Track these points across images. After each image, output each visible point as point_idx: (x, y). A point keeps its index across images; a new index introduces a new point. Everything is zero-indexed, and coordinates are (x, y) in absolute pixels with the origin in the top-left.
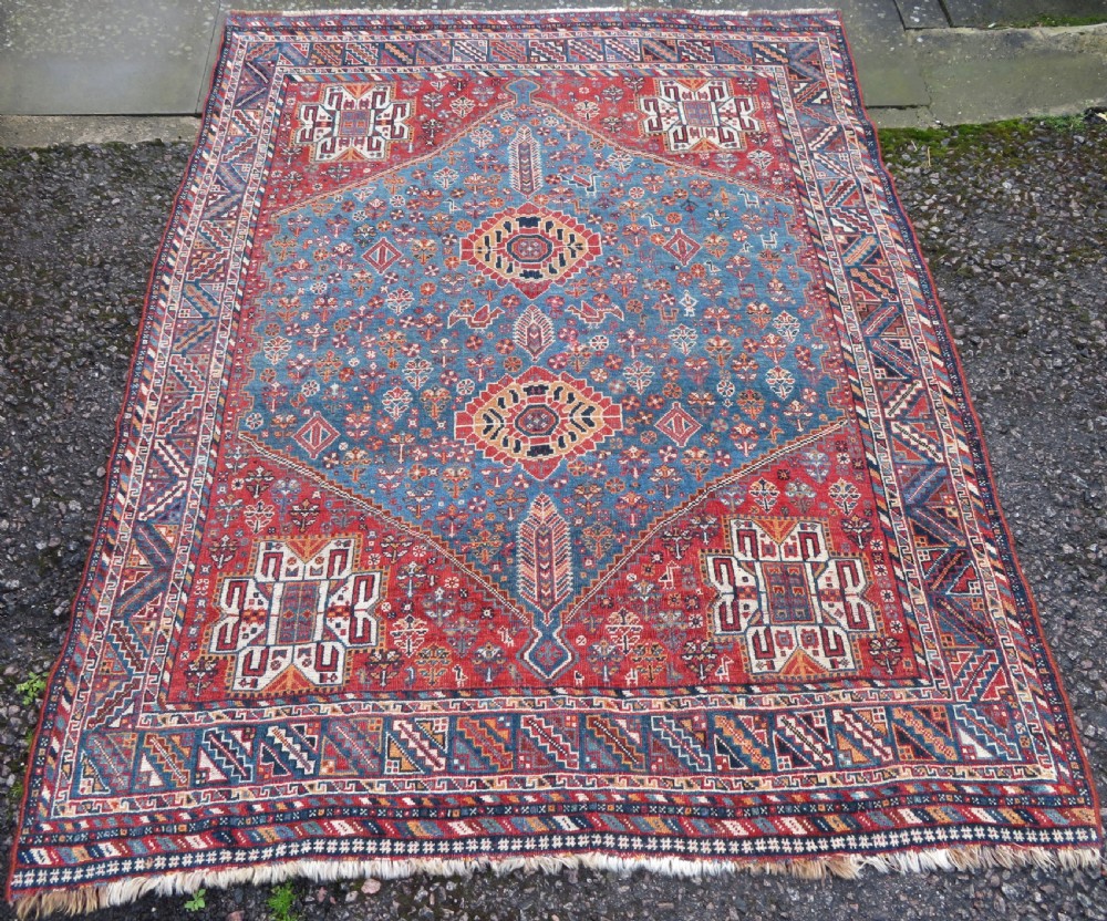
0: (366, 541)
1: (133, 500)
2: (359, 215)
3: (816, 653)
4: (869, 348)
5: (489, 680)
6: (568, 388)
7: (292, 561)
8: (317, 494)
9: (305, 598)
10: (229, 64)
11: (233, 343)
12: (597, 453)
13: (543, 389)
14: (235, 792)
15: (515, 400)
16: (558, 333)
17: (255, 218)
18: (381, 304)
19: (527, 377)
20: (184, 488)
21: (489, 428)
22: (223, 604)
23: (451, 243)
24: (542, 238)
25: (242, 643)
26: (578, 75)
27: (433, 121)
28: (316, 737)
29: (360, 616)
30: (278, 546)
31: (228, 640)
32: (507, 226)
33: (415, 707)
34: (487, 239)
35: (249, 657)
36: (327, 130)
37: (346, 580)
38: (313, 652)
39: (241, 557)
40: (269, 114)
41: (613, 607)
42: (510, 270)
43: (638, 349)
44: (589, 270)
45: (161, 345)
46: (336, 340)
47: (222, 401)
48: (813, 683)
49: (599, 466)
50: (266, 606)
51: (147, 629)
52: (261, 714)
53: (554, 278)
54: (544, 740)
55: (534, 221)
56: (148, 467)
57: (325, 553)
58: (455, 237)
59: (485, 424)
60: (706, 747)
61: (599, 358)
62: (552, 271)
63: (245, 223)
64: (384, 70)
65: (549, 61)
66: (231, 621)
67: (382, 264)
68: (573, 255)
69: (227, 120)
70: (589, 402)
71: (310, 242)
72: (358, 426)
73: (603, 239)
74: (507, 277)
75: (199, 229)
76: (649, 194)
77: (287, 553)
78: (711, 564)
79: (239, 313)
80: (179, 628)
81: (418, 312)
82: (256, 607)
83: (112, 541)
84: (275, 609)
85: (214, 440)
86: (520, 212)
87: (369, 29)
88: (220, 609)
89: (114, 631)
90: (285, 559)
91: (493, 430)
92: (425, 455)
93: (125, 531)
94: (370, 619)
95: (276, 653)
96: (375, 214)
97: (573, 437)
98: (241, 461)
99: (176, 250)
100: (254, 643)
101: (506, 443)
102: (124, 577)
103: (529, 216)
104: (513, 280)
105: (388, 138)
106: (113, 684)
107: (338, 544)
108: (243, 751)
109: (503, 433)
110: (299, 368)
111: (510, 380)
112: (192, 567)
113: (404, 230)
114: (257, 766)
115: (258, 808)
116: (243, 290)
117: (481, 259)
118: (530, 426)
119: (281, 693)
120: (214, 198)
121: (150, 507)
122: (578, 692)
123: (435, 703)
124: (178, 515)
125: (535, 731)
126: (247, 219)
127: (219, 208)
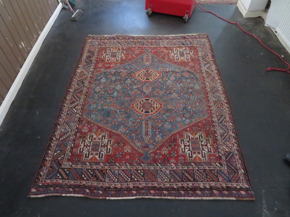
0: (174, 61)
1: (212, 66)
2: (187, 115)
3: (112, 50)
6: (142, 80)
8: (183, 66)
9: (181, 55)
11: (206, 89)
12: (138, 70)
13: (146, 79)
15: (151, 78)
16: (143, 88)
17: (212, 115)
18: (178, 95)
19: (149, 81)
21: (156, 74)
22: (192, 55)
23: (165, 108)
24: (144, 108)
26: (129, 163)
27: (173, 146)
29: (173, 53)
30: (187, 61)
32: (152, 111)
34: (157, 108)
36: (203, 143)
37: (176, 57)
38: (178, 50)
39: (192, 60)
40: (222, 149)
42: (152, 101)
43: (128, 86)
44: (135, 100)
45: (220, 88)
47: (204, 79)
48: (114, 47)
52: (184, 46)
53: (142, 99)
55: (146, 112)
56: (212, 70)
57: (180, 60)
58: (164, 109)
61: (135, 84)
62: (142, 101)
63: (214, 114)
64: (191, 168)
65: (137, 170)
67: (180, 103)
68: (138, 104)
69: (234, 148)
71: (197, 109)
72: (179, 75)
73: (130, 107)
74: (152, 99)
75: (224, 112)
76: (117, 119)
78: (124, 58)
79: (207, 94)
81: (170, 93)
82: (188, 55)
83: (213, 61)
84: (185, 54)
85: (203, 73)
86: (149, 115)
90: (186, 59)
92: (166, 70)
95: (183, 50)
96: (183, 115)
97: (142, 72)
98: (197, 71)
99: (227, 108)
101: (153, 72)
103: (147, 113)
104: (151, 98)
105: (185, 140)
106: (204, 48)
108: (185, 43)
110: (192, 84)
111: (152, 81)
112: (199, 59)
113: (176, 111)
116: (208, 99)
117: (158, 104)
118: (149, 74)
120: (225, 121)
121: (209, 65)
126: (214, 115)
127: (222, 118)
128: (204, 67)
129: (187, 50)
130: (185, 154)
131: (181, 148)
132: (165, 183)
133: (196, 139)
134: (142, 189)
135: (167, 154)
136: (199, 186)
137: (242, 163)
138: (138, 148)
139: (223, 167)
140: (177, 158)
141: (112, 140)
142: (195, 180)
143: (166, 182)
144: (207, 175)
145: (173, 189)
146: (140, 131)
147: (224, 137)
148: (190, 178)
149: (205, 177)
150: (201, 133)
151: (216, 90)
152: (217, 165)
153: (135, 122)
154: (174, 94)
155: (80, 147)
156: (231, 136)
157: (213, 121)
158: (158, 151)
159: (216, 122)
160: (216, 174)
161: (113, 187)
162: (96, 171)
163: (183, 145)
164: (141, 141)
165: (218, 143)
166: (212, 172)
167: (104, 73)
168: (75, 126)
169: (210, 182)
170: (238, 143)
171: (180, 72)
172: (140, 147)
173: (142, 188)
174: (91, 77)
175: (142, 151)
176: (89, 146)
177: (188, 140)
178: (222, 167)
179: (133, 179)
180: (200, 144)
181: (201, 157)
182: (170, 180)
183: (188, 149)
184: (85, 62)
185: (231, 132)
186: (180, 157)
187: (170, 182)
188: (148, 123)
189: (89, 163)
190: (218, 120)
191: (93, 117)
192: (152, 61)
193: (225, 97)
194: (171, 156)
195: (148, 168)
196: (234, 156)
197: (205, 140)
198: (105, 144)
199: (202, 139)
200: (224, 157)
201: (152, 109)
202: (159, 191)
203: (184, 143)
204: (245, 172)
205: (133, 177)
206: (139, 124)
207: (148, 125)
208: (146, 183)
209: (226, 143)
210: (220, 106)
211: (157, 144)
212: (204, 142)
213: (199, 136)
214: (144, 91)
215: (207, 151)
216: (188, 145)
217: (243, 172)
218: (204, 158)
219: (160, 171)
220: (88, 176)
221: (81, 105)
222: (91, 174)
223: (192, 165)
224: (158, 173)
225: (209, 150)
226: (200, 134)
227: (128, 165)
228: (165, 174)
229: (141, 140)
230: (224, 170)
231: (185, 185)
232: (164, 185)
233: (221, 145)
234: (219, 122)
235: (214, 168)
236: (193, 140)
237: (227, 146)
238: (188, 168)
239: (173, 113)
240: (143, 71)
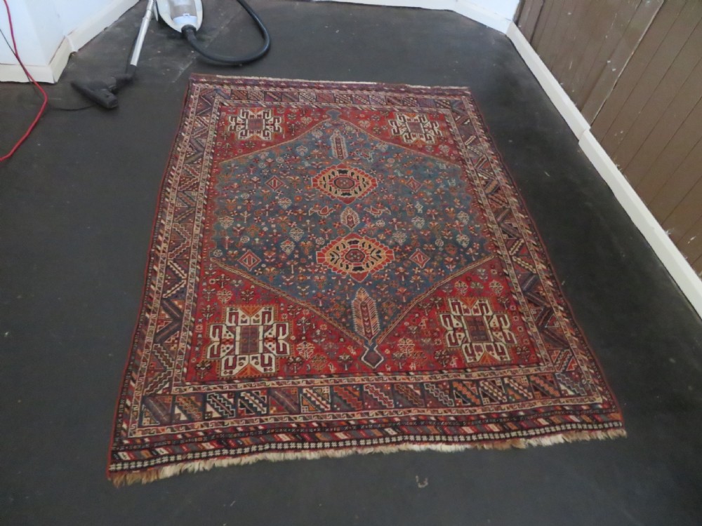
0: (279, 308)
1: (160, 288)
2: (262, 165)
3: (493, 354)
4: (499, 226)
5: (346, 369)
6: (368, 242)
7: (243, 316)
8: (253, 287)
9: (252, 333)
10: (192, 97)
11: (204, 219)
12: (385, 270)
13: (357, 242)
14: (226, 422)
15: (344, 247)
16: (361, 219)
17: (211, 164)
18: (276, 204)
19: (349, 237)
20: (185, 283)
21: (333, 259)
22: (211, 336)
23: (307, 180)
24: (350, 179)
25: (222, 354)
27: (293, 125)
28: (266, 396)
29: (281, 342)
30: (236, 310)
31: (215, 353)
32: (333, 173)
33: (312, 382)
35: (227, 361)
36: (242, 127)
37: (272, 326)
38: (259, 358)
39: (217, 316)
40: (213, 119)
41: (399, 337)
42: (336, 193)
43: (398, 226)
44: (372, 193)
45: (168, 218)
46: (255, 219)
47: (200, 244)
48: (495, 366)
49: (386, 275)
50: (233, 337)
51: (172, 348)
52: (236, 387)
53: (357, 196)
54: (376, 395)
55: (345, 172)
56: (166, 274)
57: (260, 313)
58: (309, 177)
59: (331, 258)
60: (451, 396)
61: (381, 230)
62: (356, 193)
63: (206, 166)
64: (267, 103)
65: (345, 103)
66: (216, 344)
67: (275, 187)
68: (365, 186)
69: (192, 120)
70: (378, 248)
71: (239, 176)
72: (270, 257)
73: (378, 180)
74: (336, 196)
75: (183, 168)
76: (396, 162)
77: (241, 313)
78: (441, 318)
79: (206, 205)
80: (189, 347)
81: (294, 208)
82: (228, 338)
83: (150, 307)
84: (238, 338)
85: (198, 262)
86: (339, 167)
87: (259, 85)
88: (210, 339)
89: (155, 349)
90: (240, 315)
91: (335, 260)
92: (304, 270)
93: (156, 303)
94: (286, 343)
95: (240, 359)
96: (270, 165)
97: (373, 263)
98: (213, 271)
99: (172, 176)
100: (229, 354)
101: (341, 266)
102: (158, 324)
103: (343, 170)
104: (338, 197)
105: (273, 131)
106: (157, 373)
107: (266, 309)
108: (229, 403)
109: (340, 261)
110: (239, 231)
111: (341, 239)
112: (193, 319)
113: (285, 173)
114: (237, 410)
115: (240, 429)
116: (207, 195)
117: (322, 187)
118: (352, 258)
119: (245, 377)
120: (189, 154)
122: (389, 374)
123: (322, 380)
124: (183, 296)
125: (371, 392)
126: (207, 164)
127: (193, 159)
128: (186, 286)
135: (301, 117)
142: (264, 92)
143: (304, 92)
144: (247, 96)
146: (351, 144)
148: (271, 95)
150: (242, 139)
151: (180, 214)
153: (360, 155)
154: (285, 207)
157: (213, 155)
159: (208, 153)
160: (233, 96)
163: (277, 126)
164: (346, 131)
166: (238, 98)
167: (469, 261)
171: (264, 265)
172: (346, 125)
174: (498, 248)
177: (266, 132)
180: (246, 126)
181: (250, 112)
183: (268, 121)
185: (185, 138)
186: (282, 113)
190: (201, 157)
191: (442, 165)
193: (166, 199)
194: (295, 115)
196: (197, 110)
197: (237, 131)
199: (242, 132)
200: (213, 111)
201: (332, 176)
203: (275, 128)
207: (338, 153)
209: (202, 125)
210: (187, 179)
211: (320, 127)
212: (239, 128)
213: (246, 135)
215: (238, 117)
216: (268, 125)
218: (245, 111)
219: (312, 101)
224: (315, 100)
226: (244, 138)
228: (306, 98)
230: (220, 99)
232: (306, 90)
234: (201, 153)
236: (259, 131)
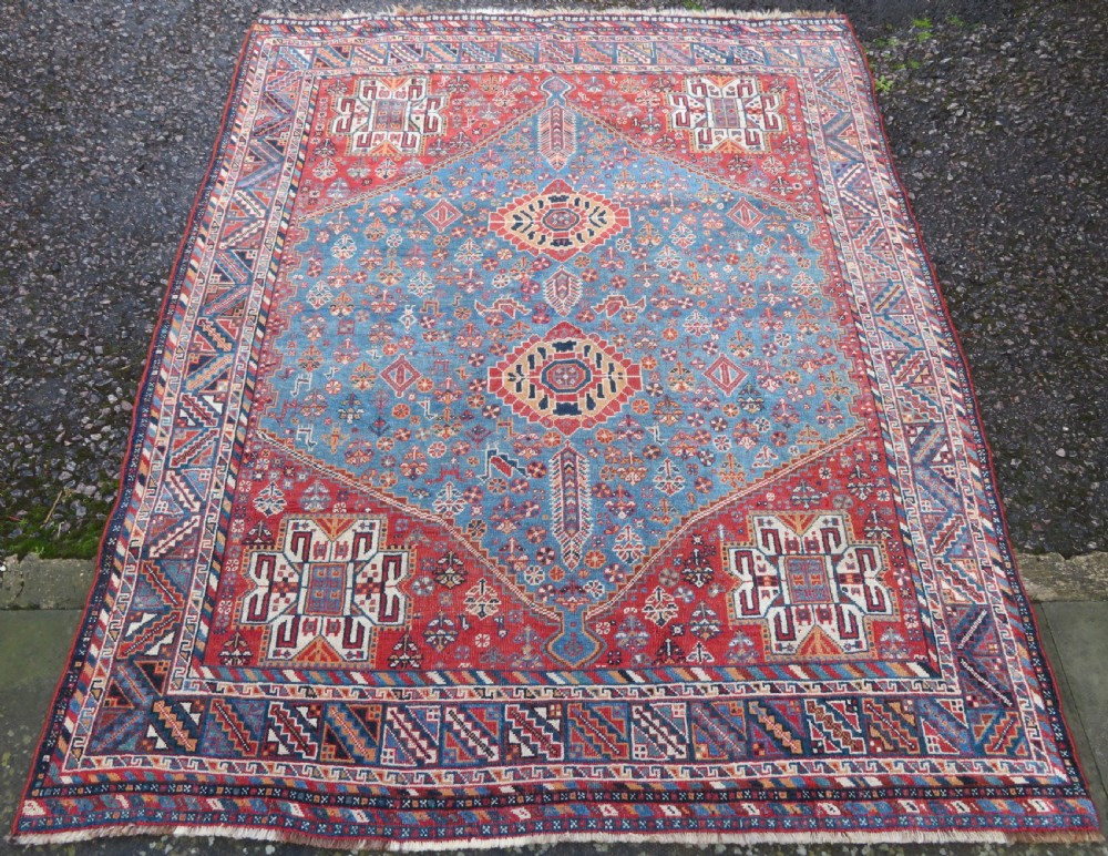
0: (687, 147)
2: (764, 427)
3: (382, 87)
5: (595, 78)
6: (533, 243)
7: (740, 140)
8: (733, 177)
11: (849, 292)
12: (514, 196)
13: (555, 243)
15: (580, 235)
16: (540, 288)
17: (883, 425)
18: (715, 323)
19: (570, 253)
20: (840, 183)
21: (602, 214)
22: (779, 117)
23: (652, 385)
24: (551, 388)
25: (759, 100)
26: (489, 673)
27: (699, 584)
28: (696, 58)
29: (683, 107)
30: (752, 149)
31: (769, 100)
32: (591, 404)
34: (613, 389)
36: (842, 569)
37: (697, 125)
38: (710, 93)
39: (777, 143)
40: (933, 596)
41: (512, 109)
42: (587, 349)
43: (466, 275)
44: (504, 351)
45: (915, 288)
46: (751, 290)
47: (836, 243)
49: (513, 188)
51: (826, 108)
52: (735, 69)
53: (541, 343)
55: (561, 410)
56: (875, 196)
57: (715, 143)
58: (649, 392)
59: (605, 217)
60: (464, 51)
61: (503, 269)
62: (542, 351)
63: (891, 419)
64: (790, 691)
65: (531, 707)
67: (725, 363)
68: (519, 367)
69: (990, 587)
70: (516, 234)
71: (809, 393)
72: (712, 220)
73: (484, 386)
74: (589, 341)
75: (940, 409)
77: (745, 144)
79: (855, 320)
81: (675, 313)
82: (756, 116)
83: (877, 152)
85: (831, 216)
86: (575, 423)
90: (744, 141)
91: (599, 214)
92: (653, 196)
96: (745, 426)
97: (531, 208)
99: (953, 386)
101: (587, 205)
103: (567, 416)
104: (583, 337)
105: (755, 553)
107: (709, 148)
109: (590, 211)
110: (777, 266)
111: (585, 249)
112: (810, 138)
113: (706, 403)
116: (861, 343)
117: (617, 364)
118: (567, 216)
119: (725, 77)
120: (944, 455)
121: (858, 171)
124: (835, 167)
126: (893, 425)
127: (932, 440)
128: (836, 181)
129: (750, 93)
130: (758, 622)
131: (740, 591)
132: (666, 767)
133: (809, 548)
134: (559, 797)
135: (675, 622)
136: (832, 779)
137: (1032, 663)
138: (530, 598)
139: (940, 683)
140: (717, 643)
141: (405, 556)
142: (811, 749)
143: (673, 760)
144: (865, 724)
145: (708, 793)
146: (536, 507)
147: (943, 536)
148: (786, 737)
149: (856, 734)
150: (829, 518)
151: (897, 299)
152: (913, 675)
153: (514, 464)
154: (695, 315)
155: (252, 595)
156: (975, 529)
157: (887, 455)
158: (626, 610)
159: (902, 463)
160: (910, 719)
161: (418, 790)
162: (332, 713)
163: (747, 577)
164: (544, 561)
165: (913, 564)
166: (892, 710)
167: (347, 209)
168: (217, 487)
169: (881, 761)
170: (1008, 565)
171: (721, 206)
172: (542, 590)
173: (559, 792)
174: (281, 234)
175: (552, 609)
176: (297, 588)
177: (772, 552)
178: (936, 681)
179: (515, 750)
180: (831, 575)
181: (836, 636)
182: (690, 748)
183: (773, 597)
184: (251, 154)
185: (976, 511)
186: (736, 636)
187: (691, 759)
188: (574, 468)
189: (298, 672)
190: (913, 449)
191: (303, 437)
192: (580, 147)
193: (939, 331)
194: (694, 629)
195: (585, 693)
196: (991, 628)
197: (852, 550)
198: (370, 580)
199: (837, 545)
200: (946, 631)
201: (593, 392)
202: (641, 807)
203: (751, 564)
204: (1049, 703)
205: (513, 739)
206: (531, 471)
207: (575, 475)
208: (578, 766)
209: (954, 567)
210: (919, 380)
211: (621, 576)
212: (850, 562)
213: (825, 532)
214: (549, 302)
215: (865, 609)
216: (772, 578)
217: (1037, 708)
218: (852, 642)
219: (641, 708)
220: (296, 736)
221: (241, 374)
222: (309, 729)
223: (796, 678)
224: (630, 719)
225: (876, 602)
226: (826, 522)
227: (488, 681)
228: (664, 723)
229: (546, 554)
230: (946, 696)
231: (764, 774)
232: (664, 775)
233: (929, 572)
234: (917, 460)
235: (900, 688)
236: (793, 552)
237: (957, 581)
238: (773, 689)
239: (693, 415)
240: (540, 197)
